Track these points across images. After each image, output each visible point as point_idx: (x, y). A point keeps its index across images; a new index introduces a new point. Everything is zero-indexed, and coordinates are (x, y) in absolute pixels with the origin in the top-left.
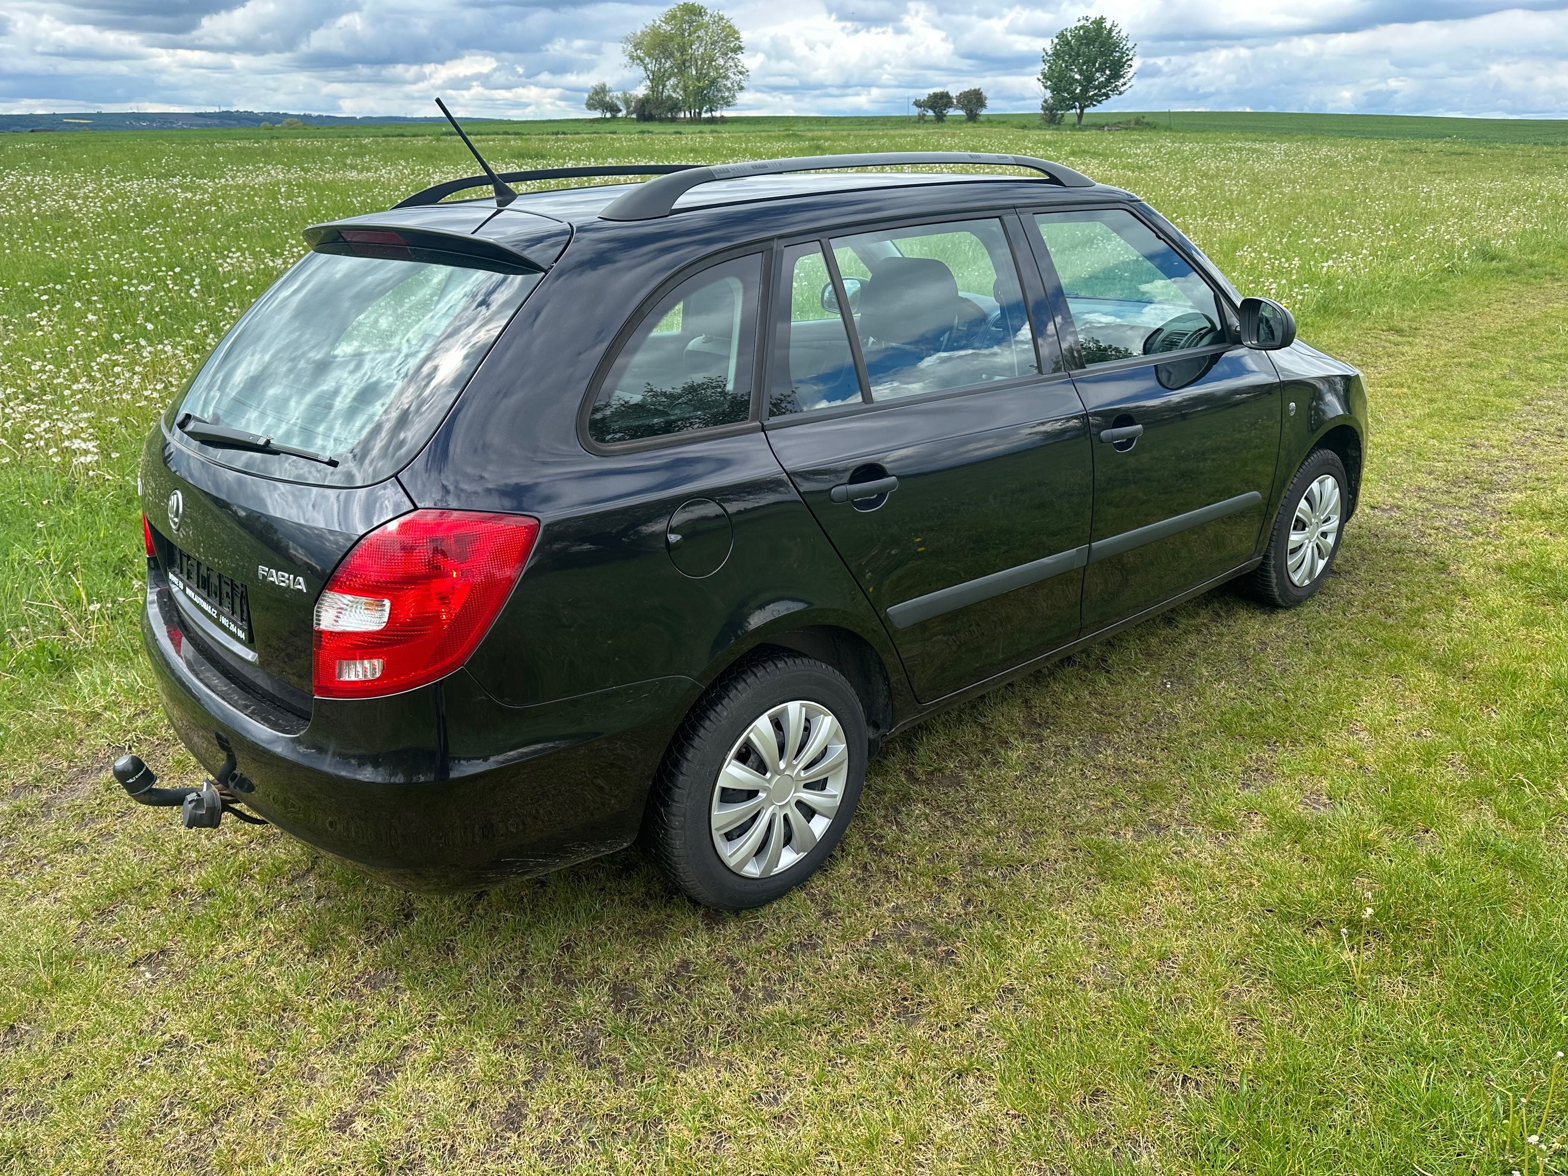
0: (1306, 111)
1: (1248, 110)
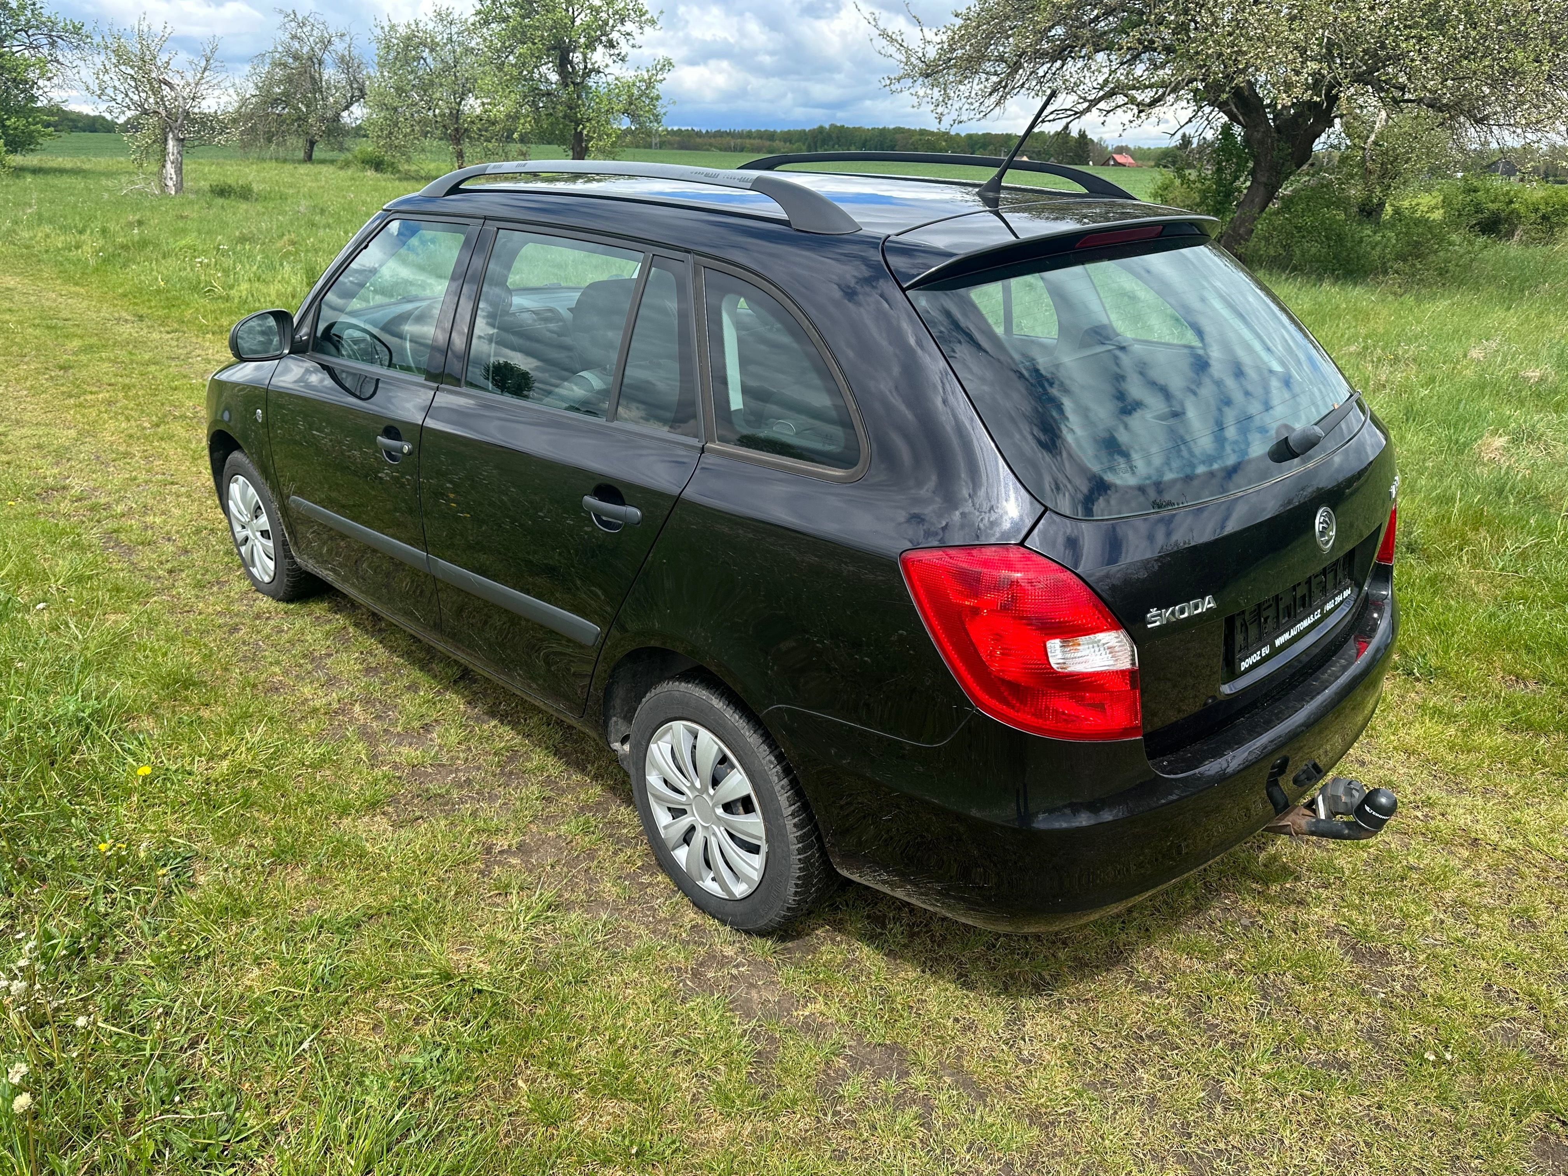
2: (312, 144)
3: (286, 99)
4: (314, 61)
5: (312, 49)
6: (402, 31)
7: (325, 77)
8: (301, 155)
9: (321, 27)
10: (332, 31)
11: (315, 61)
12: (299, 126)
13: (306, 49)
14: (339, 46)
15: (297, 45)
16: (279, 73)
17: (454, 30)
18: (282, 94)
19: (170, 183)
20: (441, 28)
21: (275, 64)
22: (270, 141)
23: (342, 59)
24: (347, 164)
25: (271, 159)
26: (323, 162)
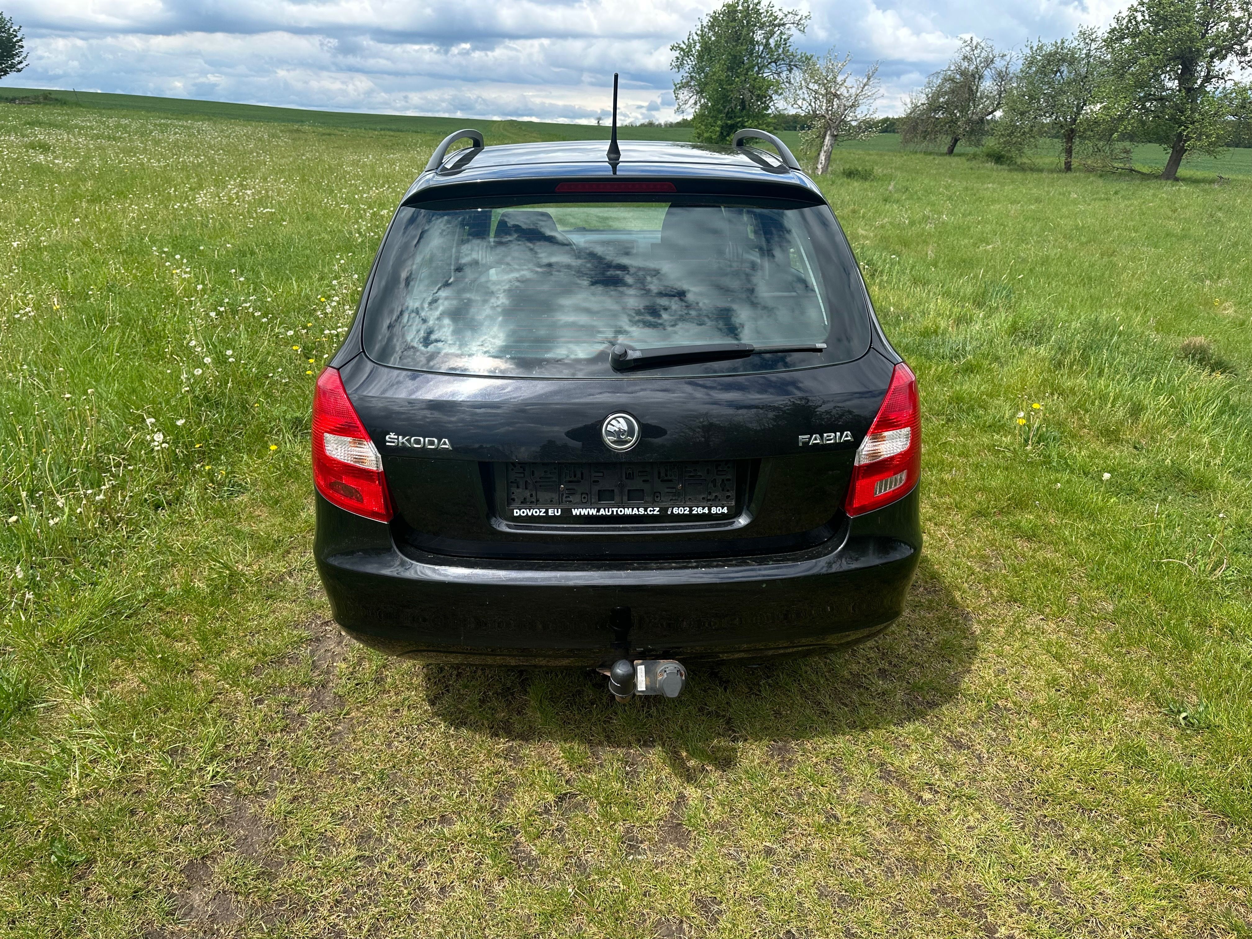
0: (149, 95)
1: (99, 91)
2: (956, 141)
3: (946, 107)
4: (974, 77)
5: (977, 68)
6: (1049, 49)
7: (981, 88)
8: (945, 149)
9: (989, 50)
10: (996, 52)
11: (977, 76)
12: (950, 127)
13: (972, 68)
14: (999, 64)
15: (966, 64)
16: (948, 85)
17: (1094, 46)
18: (945, 103)
19: (820, 166)
20: (1082, 45)
21: (945, 80)
22: (925, 138)
23: (999, 74)
24: (975, 156)
25: (921, 152)
26: (960, 155)
